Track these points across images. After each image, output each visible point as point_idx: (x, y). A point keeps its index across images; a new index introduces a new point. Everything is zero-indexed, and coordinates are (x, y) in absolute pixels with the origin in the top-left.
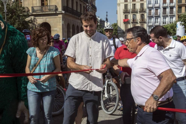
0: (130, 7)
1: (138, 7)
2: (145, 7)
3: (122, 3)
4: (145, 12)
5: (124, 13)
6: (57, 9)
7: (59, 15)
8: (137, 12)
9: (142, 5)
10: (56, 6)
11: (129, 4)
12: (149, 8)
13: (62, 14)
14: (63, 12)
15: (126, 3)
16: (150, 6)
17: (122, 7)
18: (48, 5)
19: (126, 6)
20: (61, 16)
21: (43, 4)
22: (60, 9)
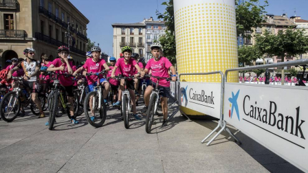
0: (127, 41)
1: (136, 41)
2: (144, 41)
3: (119, 35)
4: (143, 47)
5: (121, 46)
6: (25, 35)
7: (29, 43)
8: (135, 47)
9: (140, 39)
10: (25, 32)
11: (126, 38)
12: (147, 43)
13: (32, 41)
14: (34, 39)
15: (123, 36)
16: (149, 41)
17: (119, 40)
18: (15, 29)
19: (123, 39)
20: (31, 43)
21: (6, 28)
22: (30, 35)
